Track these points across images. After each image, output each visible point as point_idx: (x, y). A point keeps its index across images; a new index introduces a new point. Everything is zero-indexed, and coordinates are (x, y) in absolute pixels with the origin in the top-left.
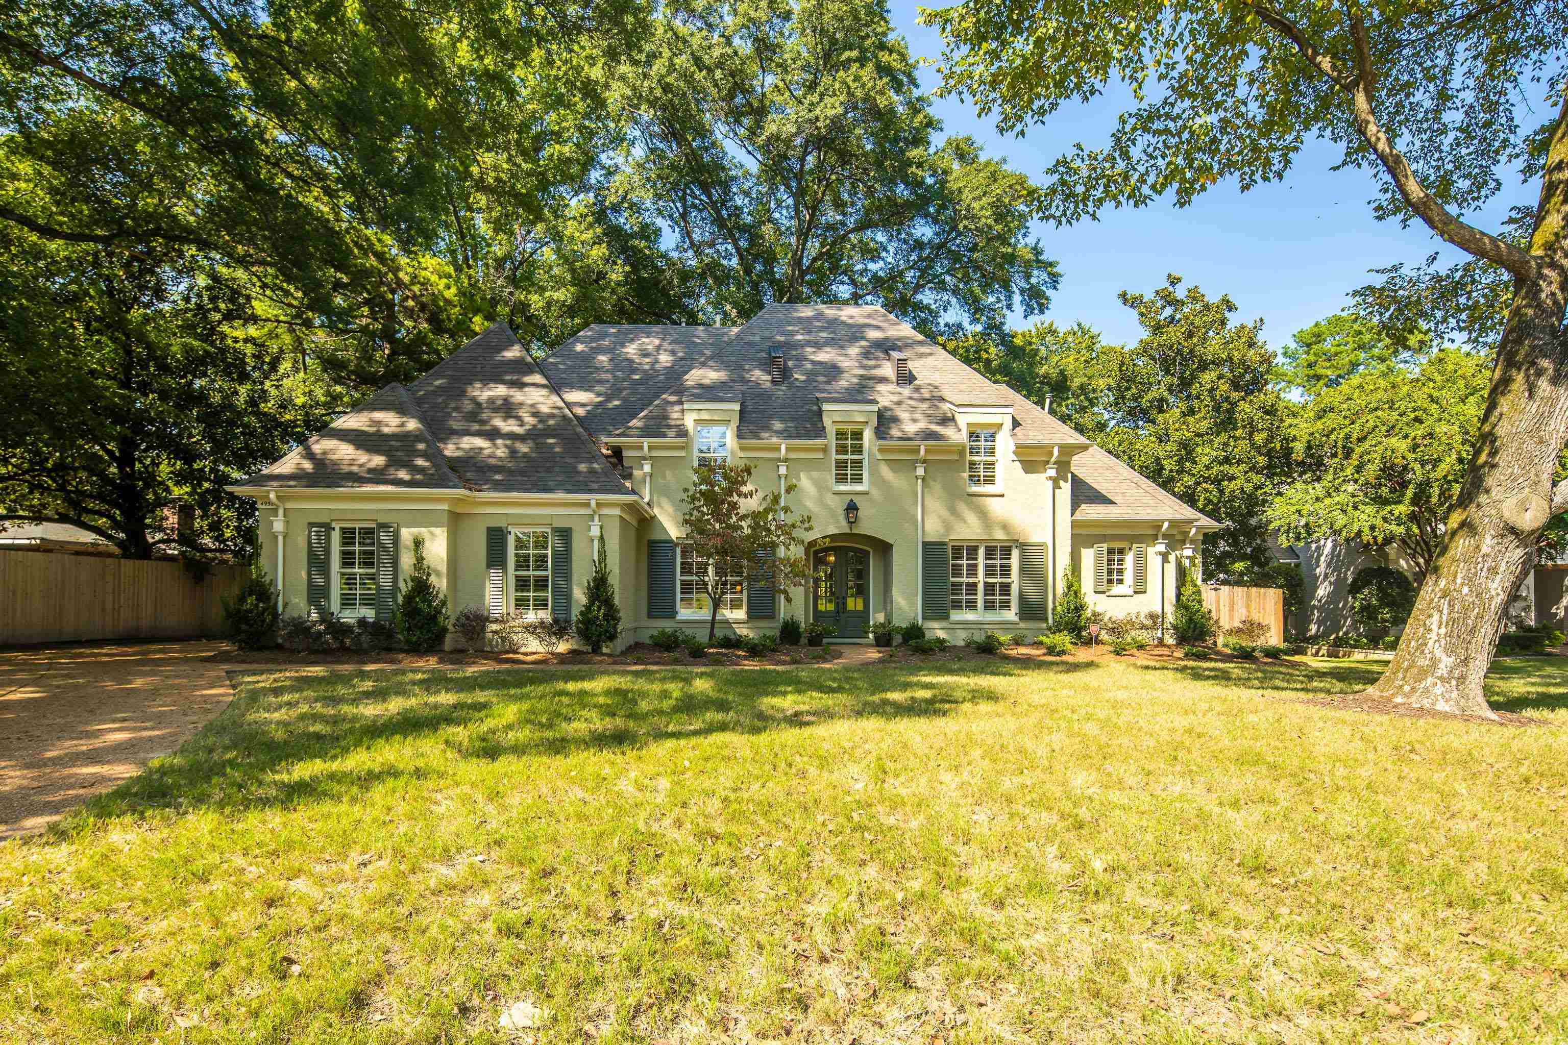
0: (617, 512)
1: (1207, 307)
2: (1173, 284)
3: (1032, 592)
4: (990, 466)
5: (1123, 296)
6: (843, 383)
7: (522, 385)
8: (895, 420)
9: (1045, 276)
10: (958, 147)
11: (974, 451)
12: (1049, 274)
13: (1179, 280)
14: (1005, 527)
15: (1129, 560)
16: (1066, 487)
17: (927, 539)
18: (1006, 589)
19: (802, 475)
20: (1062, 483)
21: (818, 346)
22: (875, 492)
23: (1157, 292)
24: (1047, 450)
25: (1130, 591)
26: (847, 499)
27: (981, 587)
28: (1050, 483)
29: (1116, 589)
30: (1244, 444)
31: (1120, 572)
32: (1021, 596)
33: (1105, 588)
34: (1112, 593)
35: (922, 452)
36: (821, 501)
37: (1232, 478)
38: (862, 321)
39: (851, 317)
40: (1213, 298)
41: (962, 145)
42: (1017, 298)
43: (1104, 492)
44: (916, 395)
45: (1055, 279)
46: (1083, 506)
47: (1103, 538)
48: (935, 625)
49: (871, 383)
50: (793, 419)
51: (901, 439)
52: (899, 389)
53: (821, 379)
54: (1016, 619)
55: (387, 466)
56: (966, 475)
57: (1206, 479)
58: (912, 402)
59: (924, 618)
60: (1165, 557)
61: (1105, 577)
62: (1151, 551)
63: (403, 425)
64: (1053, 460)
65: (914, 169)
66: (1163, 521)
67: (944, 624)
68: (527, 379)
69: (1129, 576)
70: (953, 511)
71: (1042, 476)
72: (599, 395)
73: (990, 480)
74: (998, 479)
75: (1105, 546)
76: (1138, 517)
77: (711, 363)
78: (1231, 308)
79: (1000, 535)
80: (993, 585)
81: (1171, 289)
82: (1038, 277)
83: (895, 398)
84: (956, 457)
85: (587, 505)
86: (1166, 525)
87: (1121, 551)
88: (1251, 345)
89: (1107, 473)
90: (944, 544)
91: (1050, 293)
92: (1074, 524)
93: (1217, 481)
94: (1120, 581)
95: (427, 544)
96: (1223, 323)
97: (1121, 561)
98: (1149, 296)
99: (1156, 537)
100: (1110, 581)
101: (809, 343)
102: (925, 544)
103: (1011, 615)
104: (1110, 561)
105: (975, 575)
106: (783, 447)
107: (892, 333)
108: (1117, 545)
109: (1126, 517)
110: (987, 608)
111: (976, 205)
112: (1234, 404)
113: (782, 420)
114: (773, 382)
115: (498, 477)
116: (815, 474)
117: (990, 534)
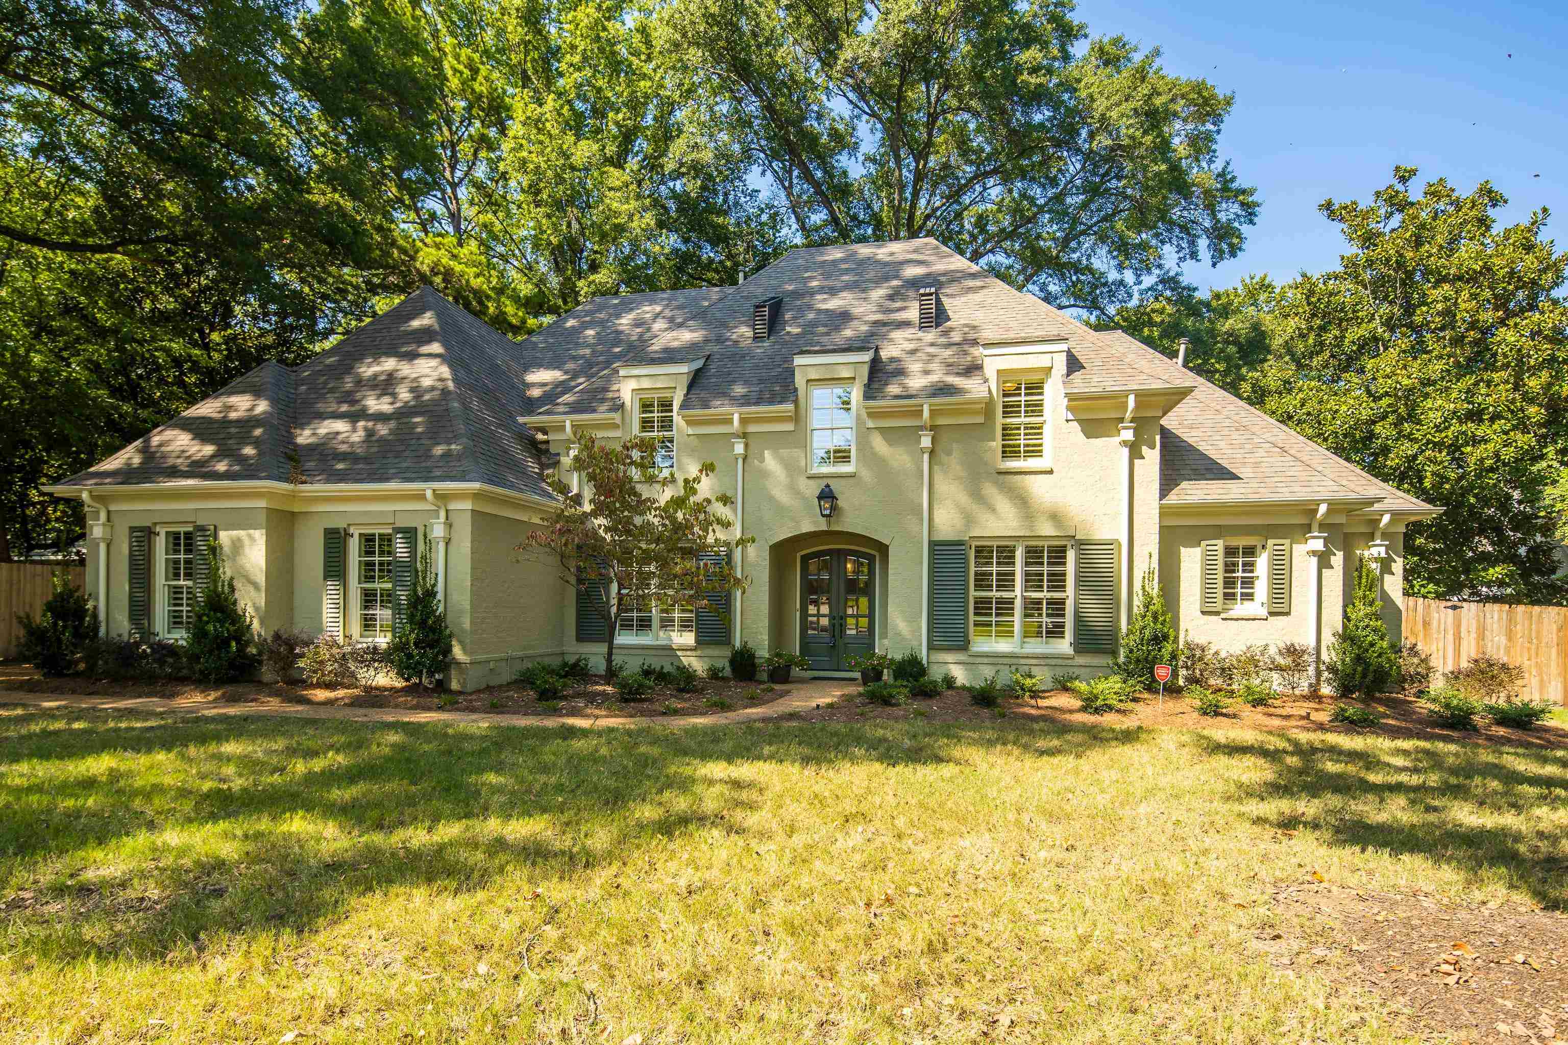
0: (468, 505)
1: (1457, 205)
2: (1403, 180)
3: (1094, 611)
4: (1036, 431)
5: (1328, 207)
6: (848, 333)
7: (412, 356)
8: (901, 372)
9: (1236, 208)
10: (1101, 49)
11: (1009, 410)
12: (1242, 204)
13: (1413, 172)
14: (1055, 517)
15: (1262, 563)
16: (1152, 457)
17: (936, 538)
18: (1057, 607)
19: (767, 454)
20: (1145, 450)
21: (833, 292)
22: (866, 475)
23: (1378, 194)
24: (1118, 399)
25: (1264, 612)
26: (823, 483)
27: (1018, 603)
28: (1125, 451)
29: (1241, 609)
30: (1503, 392)
31: (1248, 582)
32: (1079, 618)
33: (1219, 606)
34: (1232, 614)
35: (926, 413)
36: (793, 488)
37: (1475, 441)
38: (901, 258)
39: (892, 254)
40: (1465, 190)
41: (1107, 48)
42: (1203, 243)
43: (1224, 463)
44: (943, 340)
45: (1250, 211)
46: (1184, 484)
47: (1218, 531)
48: (949, 657)
49: (884, 329)
50: (761, 381)
51: (897, 397)
52: (921, 334)
53: (821, 329)
54: (1070, 651)
55: (213, 457)
56: (997, 444)
57: (1438, 446)
58: (932, 350)
59: (931, 648)
60: (1324, 560)
61: (1220, 590)
62: (1300, 550)
63: (251, 409)
64: (1128, 415)
65: (1025, 76)
66: (1318, 503)
67: (961, 657)
68: (425, 349)
69: (1261, 589)
70: (977, 496)
71: (1116, 440)
72: (566, 373)
73: (1035, 451)
74: (1047, 448)
75: (1220, 545)
76: (1276, 497)
77: (691, 323)
78: (1496, 200)
79: (1046, 529)
80: (1039, 602)
81: (1400, 187)
82: (1228, 211)
83: (910, 346)
84: (980, 419)
85: (422, 497)
86: (1323, 508)
87: (1250, 551)
88: (1529, 248)
89: (1235, 435)
90: (960, 543)
91: (1245, 229)
92: (1164, 512)
93: (1454, 448)
94: (1248, 597)
95: (247, 550)
96: (1484, 223)
97: (1249, 567)
98: (1366, 202)
99: (1308, 528)
100: (1229, 597)
101: (821, 290)
102: (934, 545)
103: (1064, 646)
104: (1230, 568)
105: (1063, 588)
106: (736, 417)
107: (940, 267)
108: (1241, 542)
109: (1253, 497)
110: (1026, 635)
111: (1114, 114)
112: (1486, 331)
113: (746, 383)
114: (755, 338)
115: (340, 466)
116: (784, 452)
117: (1031, 528)
